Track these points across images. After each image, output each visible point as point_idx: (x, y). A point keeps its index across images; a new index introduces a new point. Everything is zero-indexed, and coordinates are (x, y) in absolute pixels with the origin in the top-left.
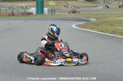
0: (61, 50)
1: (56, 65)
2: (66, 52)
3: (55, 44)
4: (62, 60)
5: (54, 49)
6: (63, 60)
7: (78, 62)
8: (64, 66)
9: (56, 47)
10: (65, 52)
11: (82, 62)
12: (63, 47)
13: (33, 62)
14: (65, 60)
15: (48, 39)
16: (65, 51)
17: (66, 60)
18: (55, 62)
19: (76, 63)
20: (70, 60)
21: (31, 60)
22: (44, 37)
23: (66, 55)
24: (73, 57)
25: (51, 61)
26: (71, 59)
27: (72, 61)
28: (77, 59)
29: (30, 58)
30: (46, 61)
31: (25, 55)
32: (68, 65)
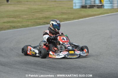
0: (64, 43)
1: (60, 57)
2: (68, 45)
3: (58, 38)
5: (56, 43)
7: (80, 54)
8: (67, 58)
9: (59, 40)
11: (84, 54)
12: (65, 40)
13: (37, 55)
15: (50, 33)
16: (68, 44)
17: (69, 53)
18: (59, 54)
21: (36, 53)
22: (46, 31)
23: (68, 48)
24: (75, 50)
25: (55, 54)
26: (73, 51)
27: (75, 53)
28: (79, 51)
29: (34, 51)
30: (50, 54)
31: (29, 48)
32: (71, 57)
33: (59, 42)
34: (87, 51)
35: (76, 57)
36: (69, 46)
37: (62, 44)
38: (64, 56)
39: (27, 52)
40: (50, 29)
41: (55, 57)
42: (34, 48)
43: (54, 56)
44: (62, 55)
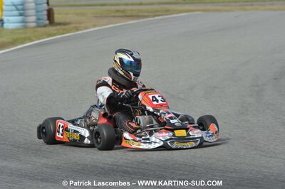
0: (158, 111)
1: (152, 146)
2: (170, 115)
3: (140, 97)
4: (164, 134)
5: (134, 109)
6: (167, 135)
7: (201, 138)
8: (172, 149)
9: (143, 103)
10: (168, 116)
11: (211, 138)
12: (160, 102)
14: (171, 134)
16: (169, 113)
17: (174, 135)
18: (148, 139)
19: (199, 140)
20: (183, 133)
21: (82, 138)
22: (103, 79)
24: (189, 126)
25: (138, 139)
26: (184, 131)
27: (189, 135)
28: (199, 131)
29: (78, 132)
30: (126, 139)
31: (62, 125)
32: (180, 145)
33: (145, 107)
34: (217, 129)
35: (194, 144)
36: (171, 118)
37: (149, 113)
38: (162, 143)
39: (55, 134)
42: (73, 122)
43: (137, 143)
44: (158, 141)
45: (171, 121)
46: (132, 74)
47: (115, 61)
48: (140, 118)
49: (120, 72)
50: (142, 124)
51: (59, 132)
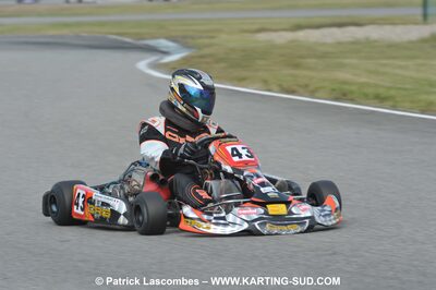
0: (241, 172)
1: (228, 230)
2: (260, 180)
3: (212, 148)
4: (250, 211)
5: (201, 169)
6: (255, 212)
7: (311, 218)
8: (260, 234)
9: (217, 158)
10: (256, 181)
11: (327, 219)
12: (245, 158)
13: (122, 220)
14: (262, 211)
16: (258, 177)
17: (266, 213)
18: (224, 218)
19: (307, 221)
20: (280, 209)
21: (115, 215)
24: (291, 198)
25: (205, 217)
26: (283, 206)
27: (290, 213)
28: (308, 206)
29: (108, 205)
30: (186, 217)
31: (82, 193)
32: (276, 230)
33: (220, 165)
34: (338, 204)
35: (299, 228)
36: (262, 184)
37: (227, 175)
38: (246, 226)
39: (71, 209)
40: (168, 108)
41: (208, 228)
42: (102, 189)
43: (205, 225)
44: (239, 221)
45: (262, 189)
46: (199, 110)
47: (172, 89)
48: (212, 184)
49: (180, 107)
50: (215, 194)
51: (77, 205)
